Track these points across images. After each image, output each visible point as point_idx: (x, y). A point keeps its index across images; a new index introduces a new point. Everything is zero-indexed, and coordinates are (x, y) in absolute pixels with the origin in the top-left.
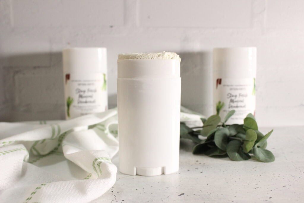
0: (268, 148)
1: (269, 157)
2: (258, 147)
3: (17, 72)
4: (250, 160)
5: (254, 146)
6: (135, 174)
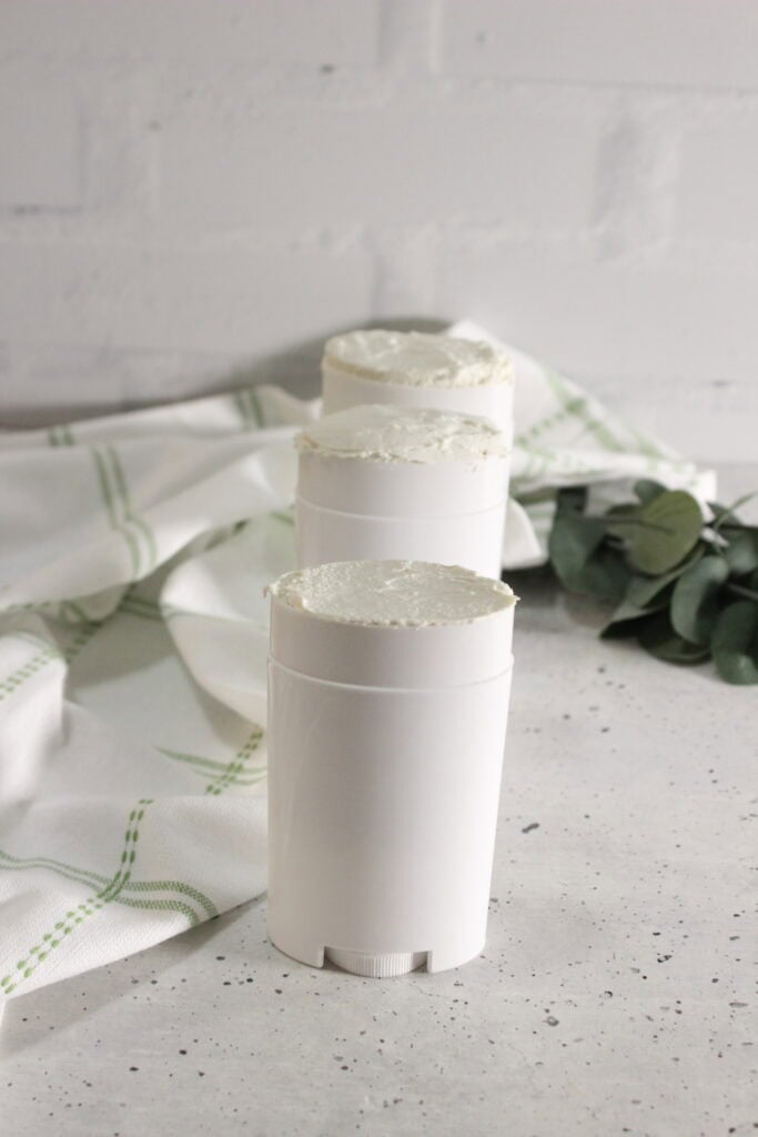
6: (320, 963)
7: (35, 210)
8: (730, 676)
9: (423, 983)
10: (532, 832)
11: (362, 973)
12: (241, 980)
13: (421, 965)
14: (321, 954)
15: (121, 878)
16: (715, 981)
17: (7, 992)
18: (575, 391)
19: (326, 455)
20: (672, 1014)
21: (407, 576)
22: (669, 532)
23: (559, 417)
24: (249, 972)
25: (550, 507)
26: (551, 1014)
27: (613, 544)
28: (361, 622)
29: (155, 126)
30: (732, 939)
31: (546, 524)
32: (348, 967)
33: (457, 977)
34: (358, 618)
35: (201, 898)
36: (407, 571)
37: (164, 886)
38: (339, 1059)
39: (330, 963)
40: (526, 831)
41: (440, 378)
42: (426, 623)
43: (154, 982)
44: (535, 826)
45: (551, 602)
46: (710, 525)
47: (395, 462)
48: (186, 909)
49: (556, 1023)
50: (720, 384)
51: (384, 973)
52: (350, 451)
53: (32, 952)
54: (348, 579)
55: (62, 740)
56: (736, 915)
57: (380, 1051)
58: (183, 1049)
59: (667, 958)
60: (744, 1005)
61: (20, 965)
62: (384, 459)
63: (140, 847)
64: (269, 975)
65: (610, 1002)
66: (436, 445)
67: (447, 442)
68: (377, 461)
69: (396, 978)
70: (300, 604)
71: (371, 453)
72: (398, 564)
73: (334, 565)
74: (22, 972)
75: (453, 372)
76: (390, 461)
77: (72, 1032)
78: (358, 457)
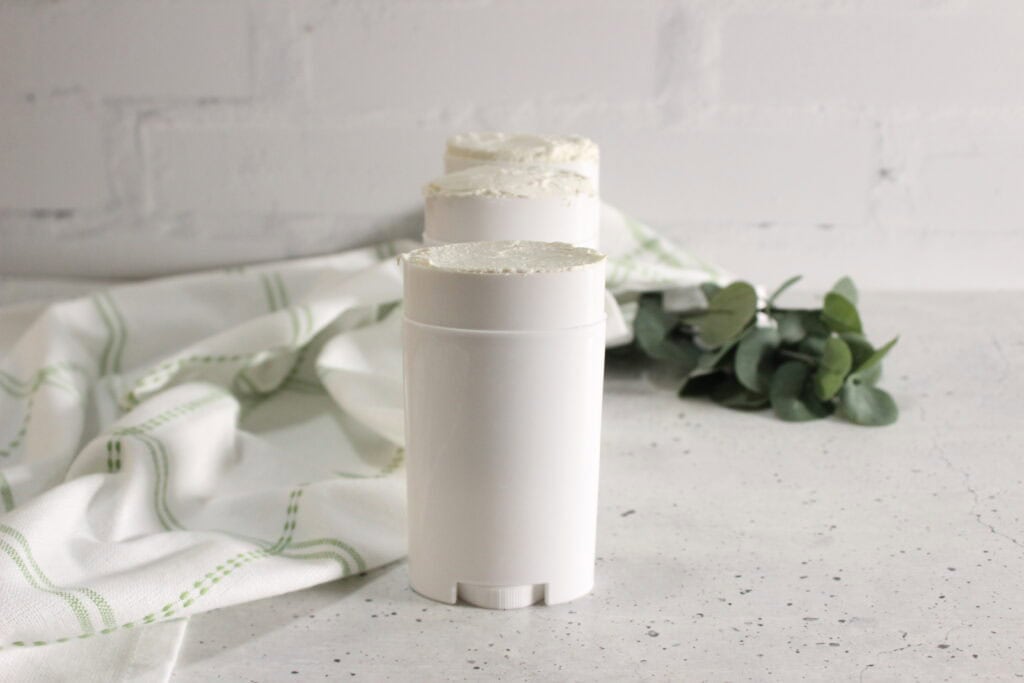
0: (883, 384)
1: (884, 410)
2: (856, 382)
3: (145, 116)
4: (831, 418)
5: (845, 379)
6: (454, 600)
7: (215, 101)
8: (786, 416)
9: (540, 612)
10: (630, 516)
11: (491, 606)
12: (386, 613)
13: (540, 601)
14: (454, 591)
15: (284, 542)
16: (790, 604)
17: (185, 605)
18: (649, 233)
19: (448, 195)
20: (754, 628)
21: (515, 249)
22: (730, 313)
23: (638, 252)
24: (393, 608)
25: (633, 307)
26: (651, 629)
27: (684, 330)
28: (479, 271)
29: (309, 29)
30: (802, 578)
31: (631, 316)
32: (477, 603)
33: (570, 607)
34: (476, 268)
35: (351, 551)
36: (516, 246)
37: (320, 542)
38: (472, 662)
39: (462, 601)
40: (625, 515)
41: (538, 155)
42: (532, 271)
43: (312, 617)
44: (632, 512)
45: (637, 376)
46: (763, 311)
47: (504, 197)
48: (339, 558)
49: (656, 635)
50: (764, 225)
51: (508, 606)
52: (467, 190)
53: (207, 576)
54: (468, 252)
55: (233, 459)
56: (804, 563)
57: (506, 656)
58: (337, 658)
59: (748, 591)
60: (815, 619)
61: (197, 585)
62: (495, 195)
63: (301, 517)
64: (409, 611)
65: (700, 620)
66: (536, 184)
67: (545, 183)
68: (489, 197)
69: (517, 610)
70: (428, 264)
71: (484, 190)
72: (508, 243)
73: (456, 245)
74: (198, 590)
75: (549, 150)
76: (500, 197)
77: (242, 650)
78: (474, 195)
